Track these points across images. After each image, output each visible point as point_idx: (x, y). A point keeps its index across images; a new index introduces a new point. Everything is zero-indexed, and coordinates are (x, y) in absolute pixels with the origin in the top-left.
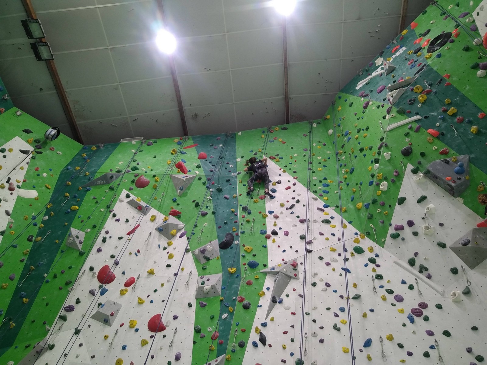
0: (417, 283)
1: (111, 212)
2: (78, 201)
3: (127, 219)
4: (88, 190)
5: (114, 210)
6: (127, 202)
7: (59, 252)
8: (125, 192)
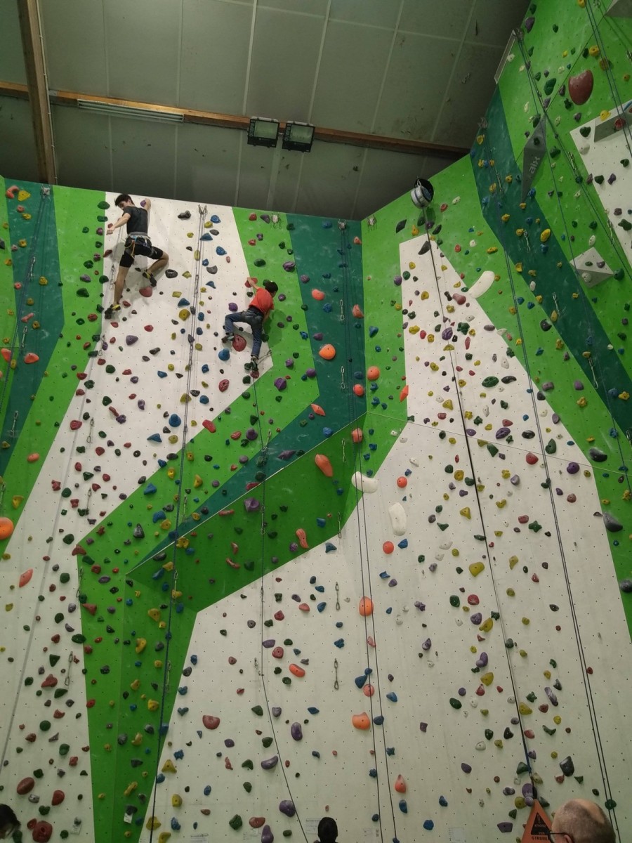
1: (590, 182)
2: (539, 223)
3: (622, 162)
4: (533, 195)
5: (591, 175)
6: (596, 140)
7: (592, 304)
8: (575, 134)
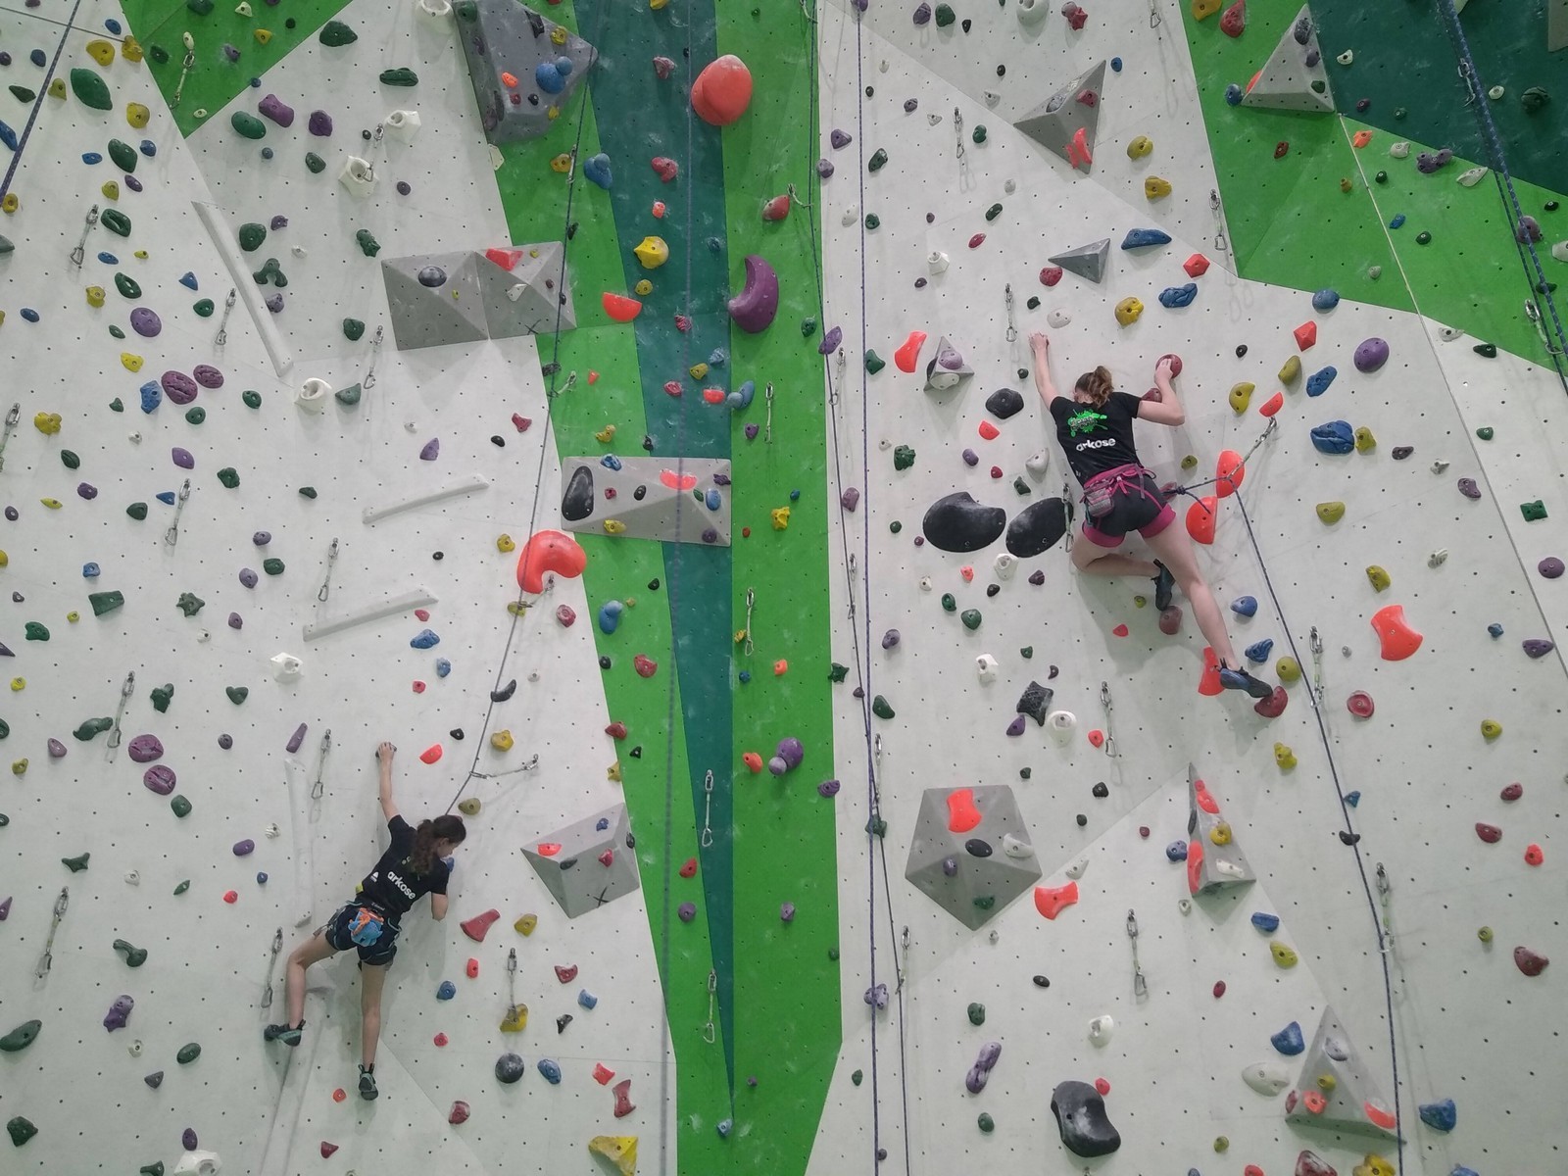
0: (229, 305)
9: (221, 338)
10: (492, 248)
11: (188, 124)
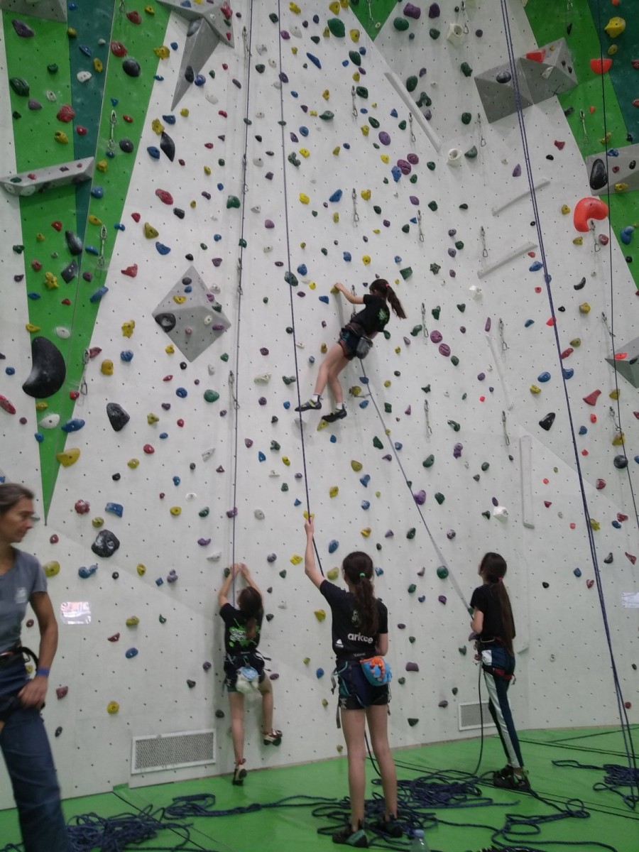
0: (411, 121)
9: (413, 140)
10: (529, 52)
11: (373, 33)
